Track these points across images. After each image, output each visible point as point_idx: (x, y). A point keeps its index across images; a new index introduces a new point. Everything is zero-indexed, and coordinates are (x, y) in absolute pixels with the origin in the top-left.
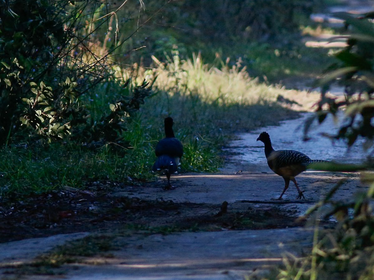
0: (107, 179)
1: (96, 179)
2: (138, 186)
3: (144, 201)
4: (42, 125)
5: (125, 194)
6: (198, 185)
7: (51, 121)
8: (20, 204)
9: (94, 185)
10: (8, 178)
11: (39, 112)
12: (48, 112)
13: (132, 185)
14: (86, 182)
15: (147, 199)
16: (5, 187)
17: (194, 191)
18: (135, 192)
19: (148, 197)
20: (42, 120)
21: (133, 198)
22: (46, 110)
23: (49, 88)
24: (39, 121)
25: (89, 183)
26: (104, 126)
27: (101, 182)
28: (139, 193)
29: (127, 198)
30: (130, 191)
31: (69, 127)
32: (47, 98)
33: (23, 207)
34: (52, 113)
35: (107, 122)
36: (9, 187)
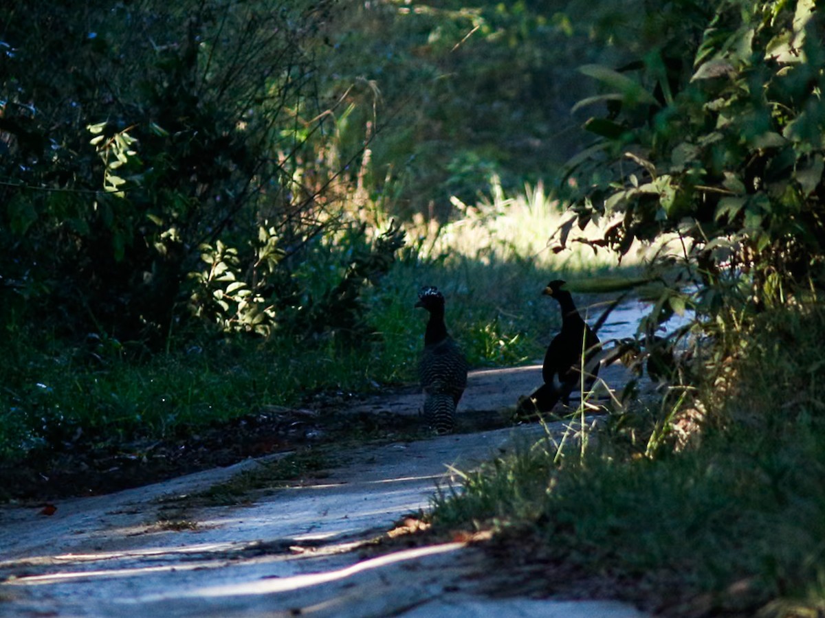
0: (337, 388)
1: (318, 390)
2: (390, 394)
3: (398, 416)
4: (226, 315)
5: (368, 408)
6: (488, 384)
7: (240, 307)
8: (193, 440)
9: (317, 400)
10: (173, 404)
11: (219, 293)
12: (235, 292)
13: (379, 393)
14: (302, 397)
15: (405, 413)
16: (169, 417)
17: (483, 393)
18: (385, 403)
19: (407, 409)
20: (226, 306)
21: (381, 413)
22: (230, 288)
23: (233, 251)
24: (220, 309)
25: (307, 398)
26: (331, 305)
27: (327, 394)
28: (391, 405)
29: (370, 414)
30: (376, 403)
31: (272, 315)
32: (231, 267)
33: (200, 444)
34: (242, 293)
35: (334, 297)
36: (175, 418)
